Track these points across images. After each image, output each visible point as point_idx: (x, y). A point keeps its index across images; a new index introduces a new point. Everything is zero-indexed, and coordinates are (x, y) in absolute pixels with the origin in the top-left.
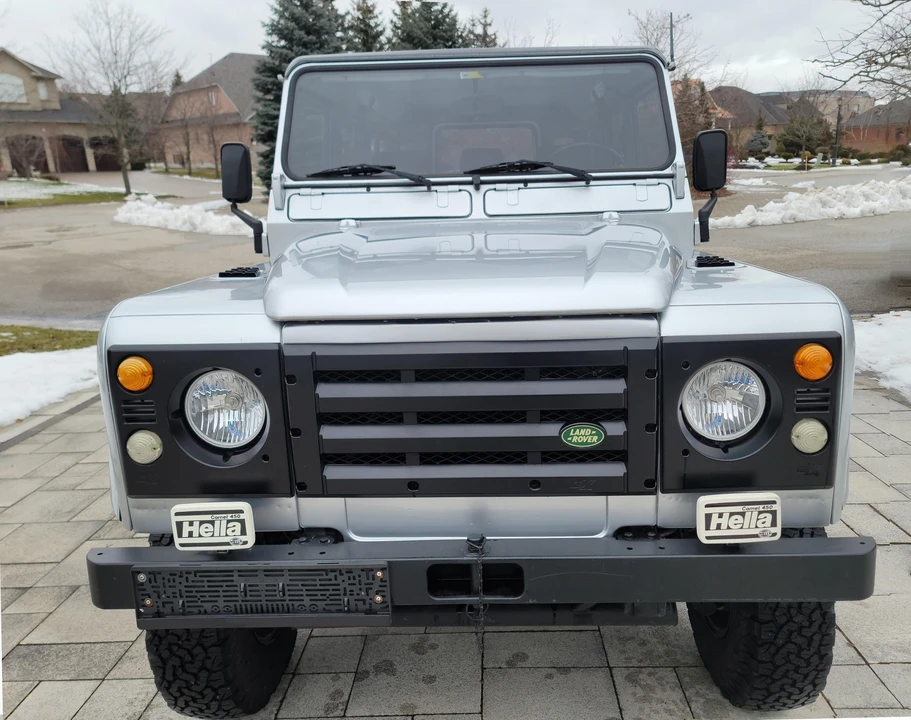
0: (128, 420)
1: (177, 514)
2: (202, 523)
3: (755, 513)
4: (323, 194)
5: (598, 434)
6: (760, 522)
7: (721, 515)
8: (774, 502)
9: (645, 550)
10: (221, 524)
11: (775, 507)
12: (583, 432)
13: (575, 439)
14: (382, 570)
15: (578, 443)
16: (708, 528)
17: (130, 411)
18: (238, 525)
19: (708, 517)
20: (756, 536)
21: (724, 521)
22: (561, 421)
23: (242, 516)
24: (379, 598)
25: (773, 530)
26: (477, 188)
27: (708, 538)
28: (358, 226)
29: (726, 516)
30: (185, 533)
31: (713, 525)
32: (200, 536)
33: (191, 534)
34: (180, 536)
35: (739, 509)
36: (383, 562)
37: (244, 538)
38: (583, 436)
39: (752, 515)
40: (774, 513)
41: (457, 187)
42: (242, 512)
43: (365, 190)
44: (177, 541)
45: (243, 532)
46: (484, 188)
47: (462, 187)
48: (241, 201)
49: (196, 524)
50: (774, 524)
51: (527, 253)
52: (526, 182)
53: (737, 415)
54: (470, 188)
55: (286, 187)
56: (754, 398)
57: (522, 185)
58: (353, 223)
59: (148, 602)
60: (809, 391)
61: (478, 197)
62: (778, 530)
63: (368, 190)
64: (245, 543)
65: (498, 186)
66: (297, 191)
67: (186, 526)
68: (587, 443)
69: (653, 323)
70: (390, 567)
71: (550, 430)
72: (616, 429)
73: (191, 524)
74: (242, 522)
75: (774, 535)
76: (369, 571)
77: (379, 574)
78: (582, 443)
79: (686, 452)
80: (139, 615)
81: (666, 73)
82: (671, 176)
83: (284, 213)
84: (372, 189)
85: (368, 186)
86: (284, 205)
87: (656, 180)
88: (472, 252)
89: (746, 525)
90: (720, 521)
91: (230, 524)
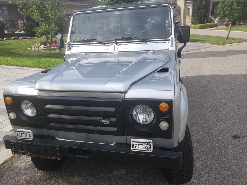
0: (9, 110)
1: (17, 131)
2: (22, 134)
3: (145, 145)
4: (78, 46)
5: (109, 121)
6: (147, 147)
7: (136, 144)
8: (150, 143)
12: (105, 120)
13: (103, 122)
14: (58, 148)
15: (104, 123)
17: (9, 108)
18: (29, 135)
19: (133, 145)
21: (137, 146)
22: (100, 117)
24: (58, 154)
25: (150, 149)
26: (116, 44)
27: (133, 149)
28: (86, 54)
31: (134, 147)
32: (22, 136)
33: (20, 136)
34: (18, 136)
35: (141, 143)
36: (59, 146)
38: (105, 121)
39: (144, 146)
40: (150, 145)
41: (111, 44)
42: (30, 132)
43: (88, 45)
45: (30, 137)
46: (119, 44)
48: (61, 48)
52: (129, 42)
54: (115, 44)
55: (70, 45)
57: (128, 43)
58: (84, 54)
59: (13, 148)
60: (163, 114)
61: (116, 46)
64: (31, 139)
65: (121, 44)
66: (73, 46)
67: (19, 134)
68: (106, 123)
76: (56, 148)
77: (58, 149)
78: (105, 123)
79: (131, 127)
80: (12, 151)
81: (172, 10)
82: (169, 40)
83: (69, 51)
84: (90, 45)
85: (89, 44)
86: (69, 49)
87: (165, 41)
88: (115, 62)
89: (143, 148)
90: (136, 146)
91: (27, 135)
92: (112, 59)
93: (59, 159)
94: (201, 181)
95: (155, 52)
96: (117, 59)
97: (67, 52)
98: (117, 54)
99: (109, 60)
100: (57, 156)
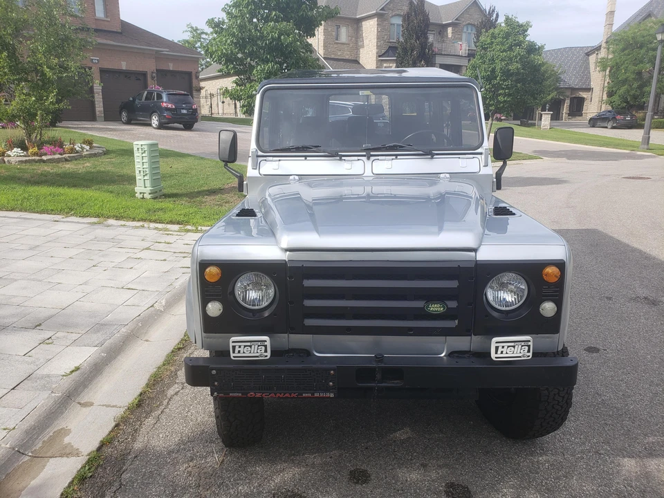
0: (207, 295)
1: (233, 342)
2: (245, 346)
3: (520, 347)
4: (280, 160)
5: (443, 307)
6: (522, 350)
7: (503, 347)
8: (529, 341)
9: (464, 363)
10: (254, 348)
11: (529, 343)
12: (436, 306)
13: (432, 309)
15: (433, 311)
16: (496, 353)
17: (208, 291)
18: (263, 348)
19: (497, 348)
20: (520, 357)
21: (505, 350)
22: (425, 300)
23: (266, 343)
24: (331, 383)
25: (528, 354)
26: (368, 159)
27: (496, 358)
28: (300, 179)
29: (506, 347)
30: (236, 351)
31: (499, 352)
32: (244, 353)
33: (239, 352)
34: (234, 352)
35: (512, 344)
36: (335, 366)
37: (266, 354)
38: (436, 308)
39: (518, 348)
40: (529, 346)
41: (356, 158)
42: (266, 341)
43: (304, 158)
44: (232, 355)
45: (266, 351)
46: (372, 158)
47: (359, 158)
48: (230, 162)
49: (242, 347)
50: (529, 351)
51: (395, 196)
52: (397, 155)
53: (513, 300)
54: (364, 159)
55: (258, 156)
56: (522, 290)
57: (394, 157)
58: (297, 177)
59: (216, 383)
60: (549, 288)
61: (368, 163)
62: (530, 354)
63: (306, 159)
64: (266, 356)
65: (379, 158)
66: (265, 158)
67: (237, 347)
68: (437, 311)
69: (473, 254)
70: (337, 370)
71: (419, 304)
72: (453, 304)
73: (240, 347)
74: (266, 346)
75: (529, 356)
76: (327, 371)
77: (332, 372)
78: (435, 311)
79: (486, 316)
80: (212, 390)
81: (479, 94)
82: (481, 154)
83: (257, 171)
84: (308, 158)
85: (306, 157)
86: (256, 166)
87: (472, 156)
88: (363, 195)
89: (515, 352)
90: (502, 350)
91: (260, 347)
92: (359, 190)
93: (332, 395)
94: (568, 431)
95: (454, 176)
96: (368, 189)
97: (251, 172)
98: (371, 178)
99: (350, 192)
100: (328, 390)
